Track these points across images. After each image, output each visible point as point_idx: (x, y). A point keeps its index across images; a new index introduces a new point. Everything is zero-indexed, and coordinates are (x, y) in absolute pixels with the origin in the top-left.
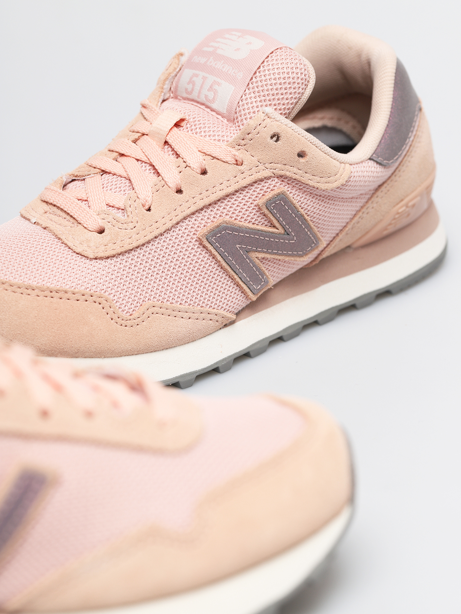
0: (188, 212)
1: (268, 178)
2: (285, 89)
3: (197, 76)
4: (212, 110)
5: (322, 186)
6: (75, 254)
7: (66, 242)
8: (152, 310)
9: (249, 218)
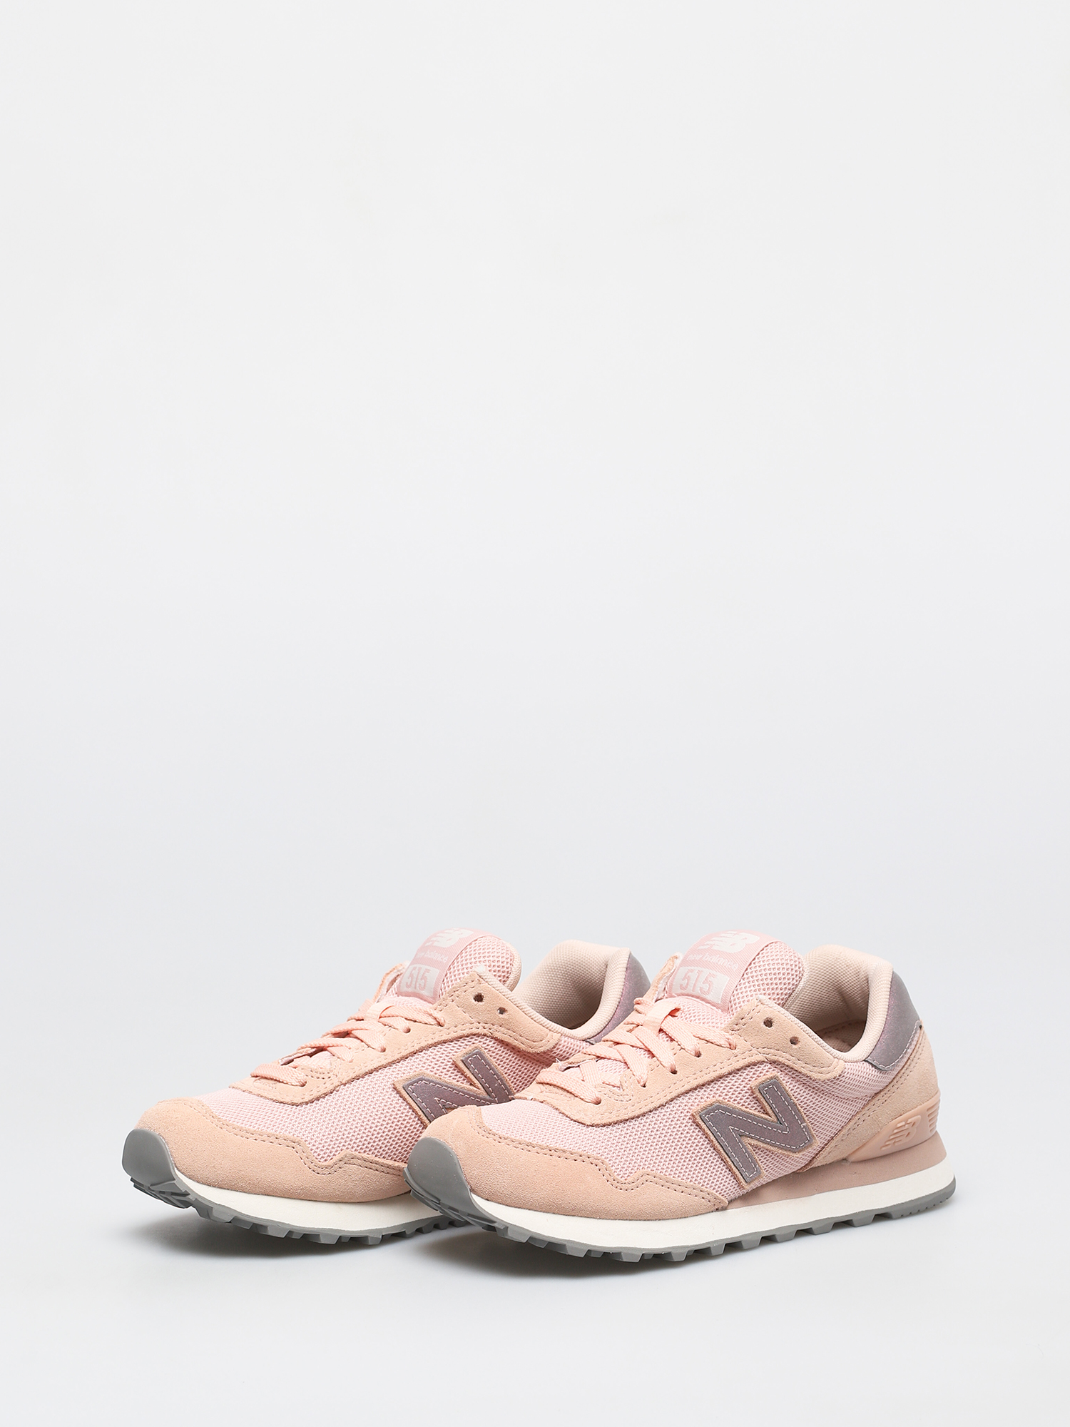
0: (683, 1090)
1: (762, 1063)
2: (780, 979)
3: (692, 971)
4: (708, 1002)
5: (815, 1076)
6: (572, 1121)
7: (563, 1111)
8: (646, 1177)
9: (742, 1101)
